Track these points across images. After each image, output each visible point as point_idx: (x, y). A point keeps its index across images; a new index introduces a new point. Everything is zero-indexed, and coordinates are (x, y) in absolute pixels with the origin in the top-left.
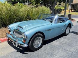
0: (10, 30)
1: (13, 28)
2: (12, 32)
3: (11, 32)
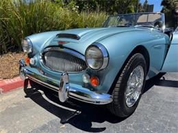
0: (30, 51)
2: (38, 58)
3: (36, 58)
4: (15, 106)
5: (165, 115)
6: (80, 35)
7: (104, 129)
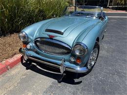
1: (33, 36)
3: (30, 44)
4: (24, 77)
5: (106, 68)
6: (63, 31)
7: (81, 82)
